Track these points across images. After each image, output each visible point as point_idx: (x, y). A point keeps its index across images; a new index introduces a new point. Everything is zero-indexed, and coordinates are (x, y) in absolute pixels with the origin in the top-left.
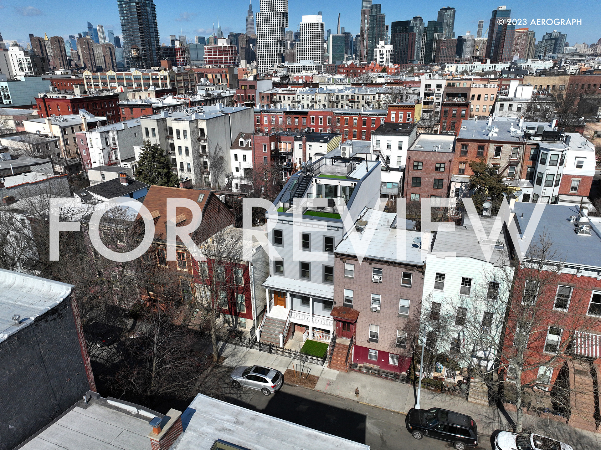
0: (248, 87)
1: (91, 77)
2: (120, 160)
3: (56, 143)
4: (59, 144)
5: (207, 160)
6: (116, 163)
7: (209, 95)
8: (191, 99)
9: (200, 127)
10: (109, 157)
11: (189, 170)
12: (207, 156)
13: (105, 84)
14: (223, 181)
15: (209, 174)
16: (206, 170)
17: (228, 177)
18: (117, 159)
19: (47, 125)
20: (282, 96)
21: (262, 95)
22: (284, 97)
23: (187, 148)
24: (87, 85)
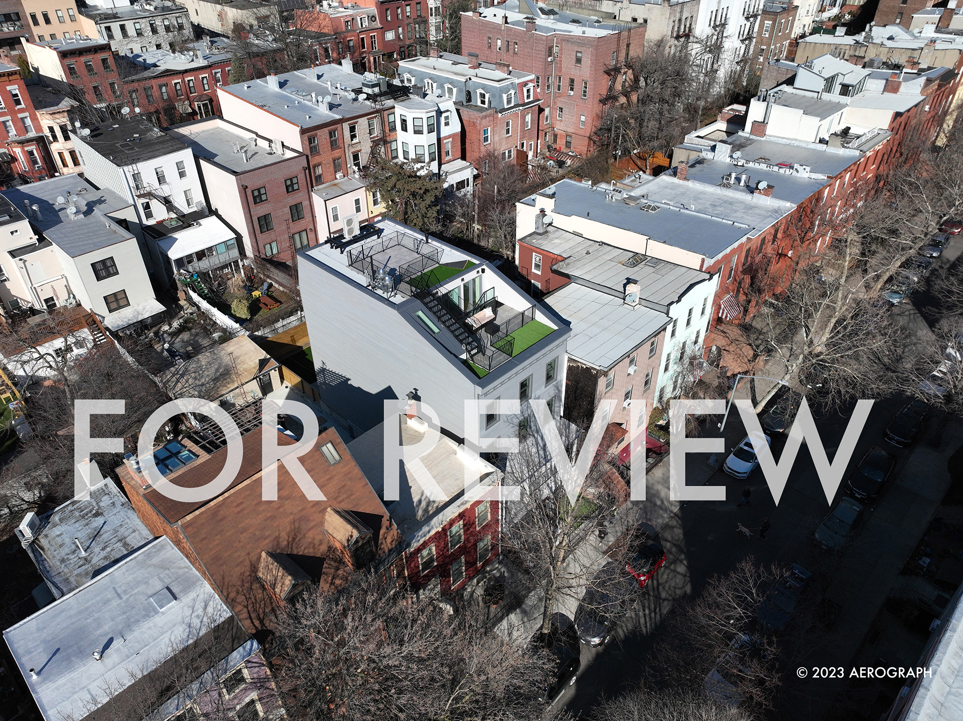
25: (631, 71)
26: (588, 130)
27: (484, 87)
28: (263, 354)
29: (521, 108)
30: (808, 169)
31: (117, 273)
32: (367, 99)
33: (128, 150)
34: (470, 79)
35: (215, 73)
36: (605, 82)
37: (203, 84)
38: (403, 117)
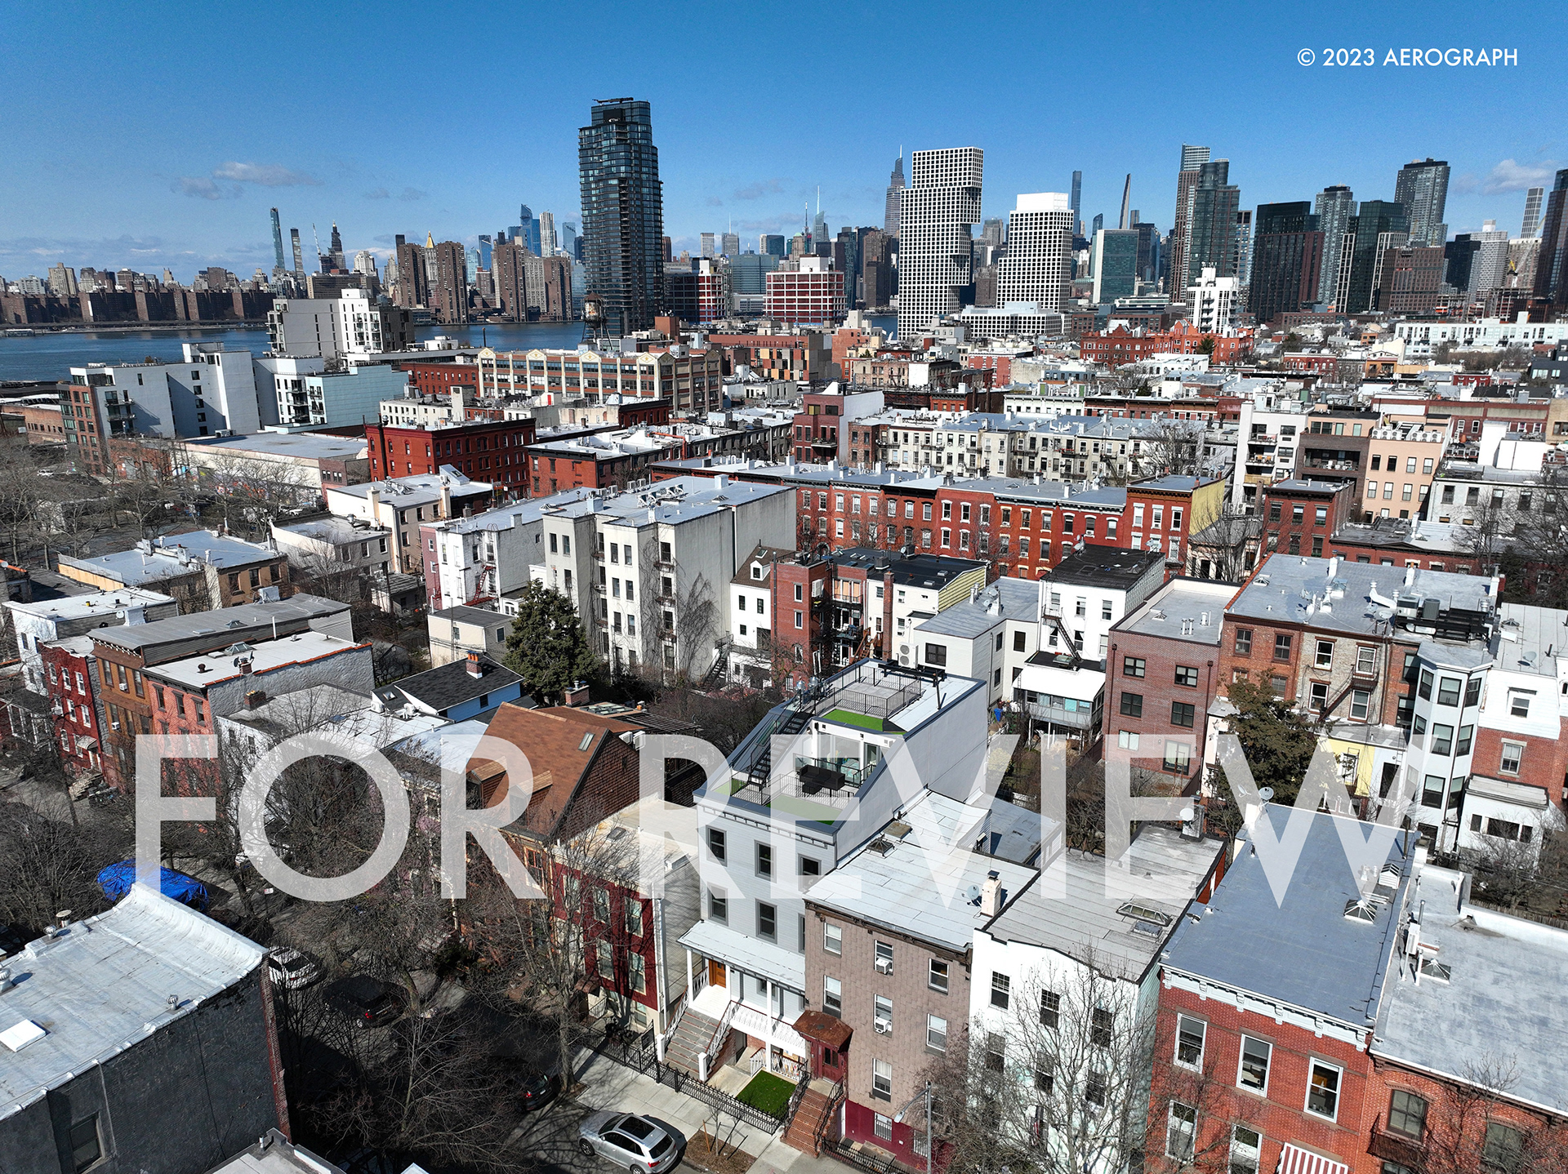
0: (823, 410)
1: (493, 362)
2: (499, 593)
3: (382, 541)
4: (389, 544)
5: (672, 610)
6: (490, 599)
7: (732, 424)
8: (687, 437)
9: (662, 539)
10: (478, 586)
11: (631, 630)
12: (672, 602)
13: (522, 379)
14: (708, 655)
15: (674, 640)
16: (668, 631)
17: (719, 645)
18: (492, 589)
19: (369, 503)
20: (901, 433)
21: (854, 428)
22: (906, 436)
23: (629, 584)
24: (485, 379)
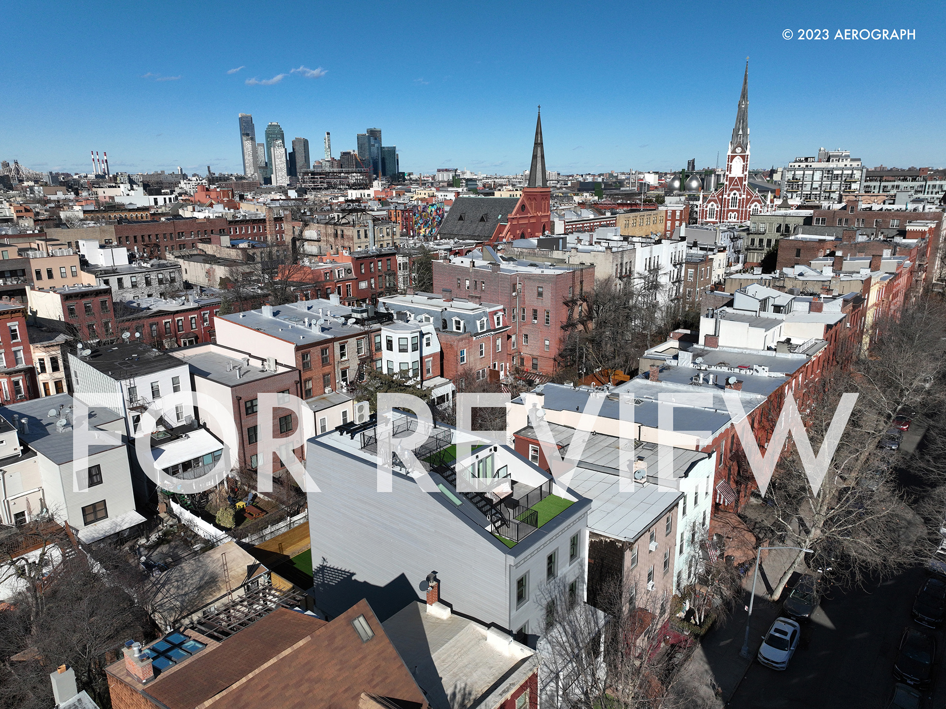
25: (585, 304)
26: (554, 352)
27: (459, 315)
28: (252, 560)
29: (493, 333)
30: (767, 369)
31: (101, 482)
32: (356, 323)
33: (127, 367)
34: (446, 309)
35: (204, 314)
36: (564, 312)
37: (191, 324)
38: (388, 338)
